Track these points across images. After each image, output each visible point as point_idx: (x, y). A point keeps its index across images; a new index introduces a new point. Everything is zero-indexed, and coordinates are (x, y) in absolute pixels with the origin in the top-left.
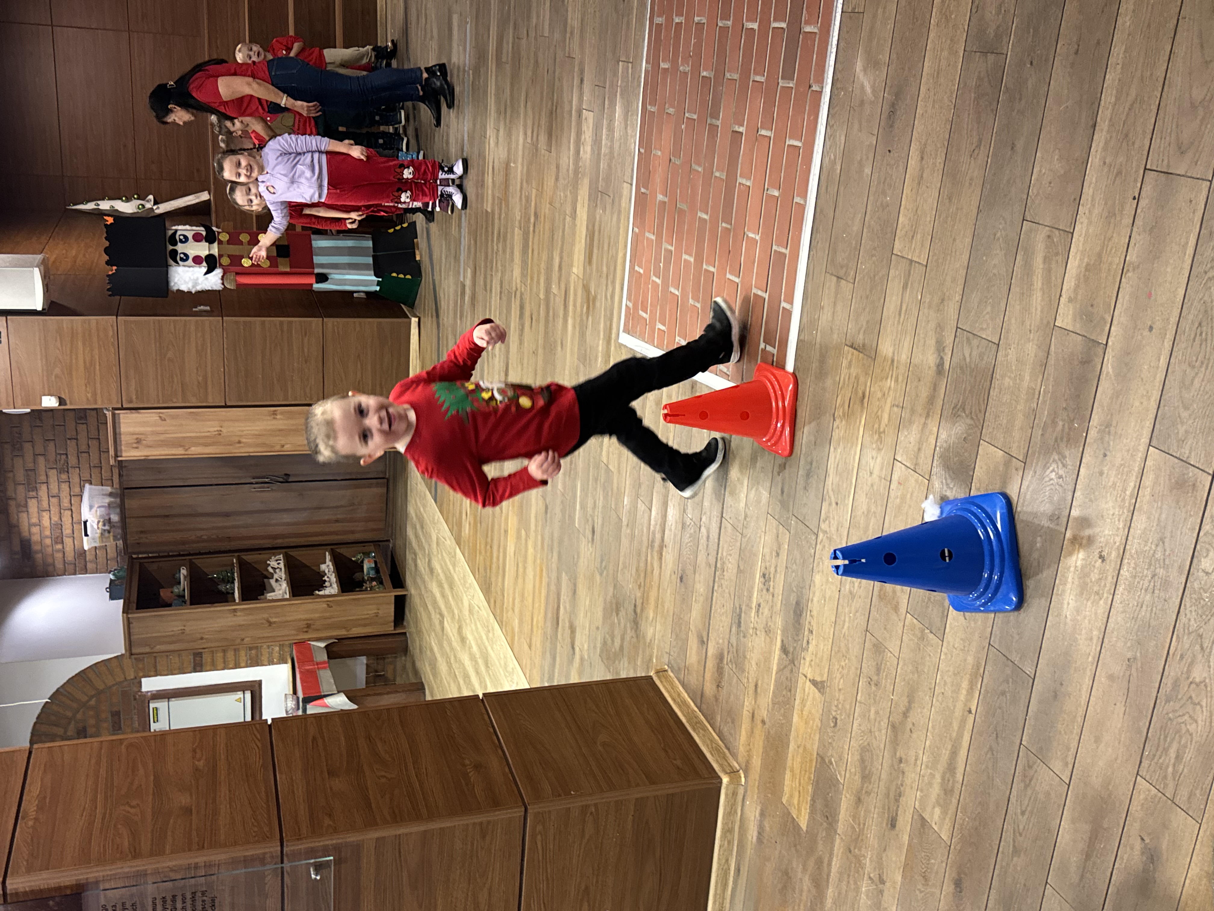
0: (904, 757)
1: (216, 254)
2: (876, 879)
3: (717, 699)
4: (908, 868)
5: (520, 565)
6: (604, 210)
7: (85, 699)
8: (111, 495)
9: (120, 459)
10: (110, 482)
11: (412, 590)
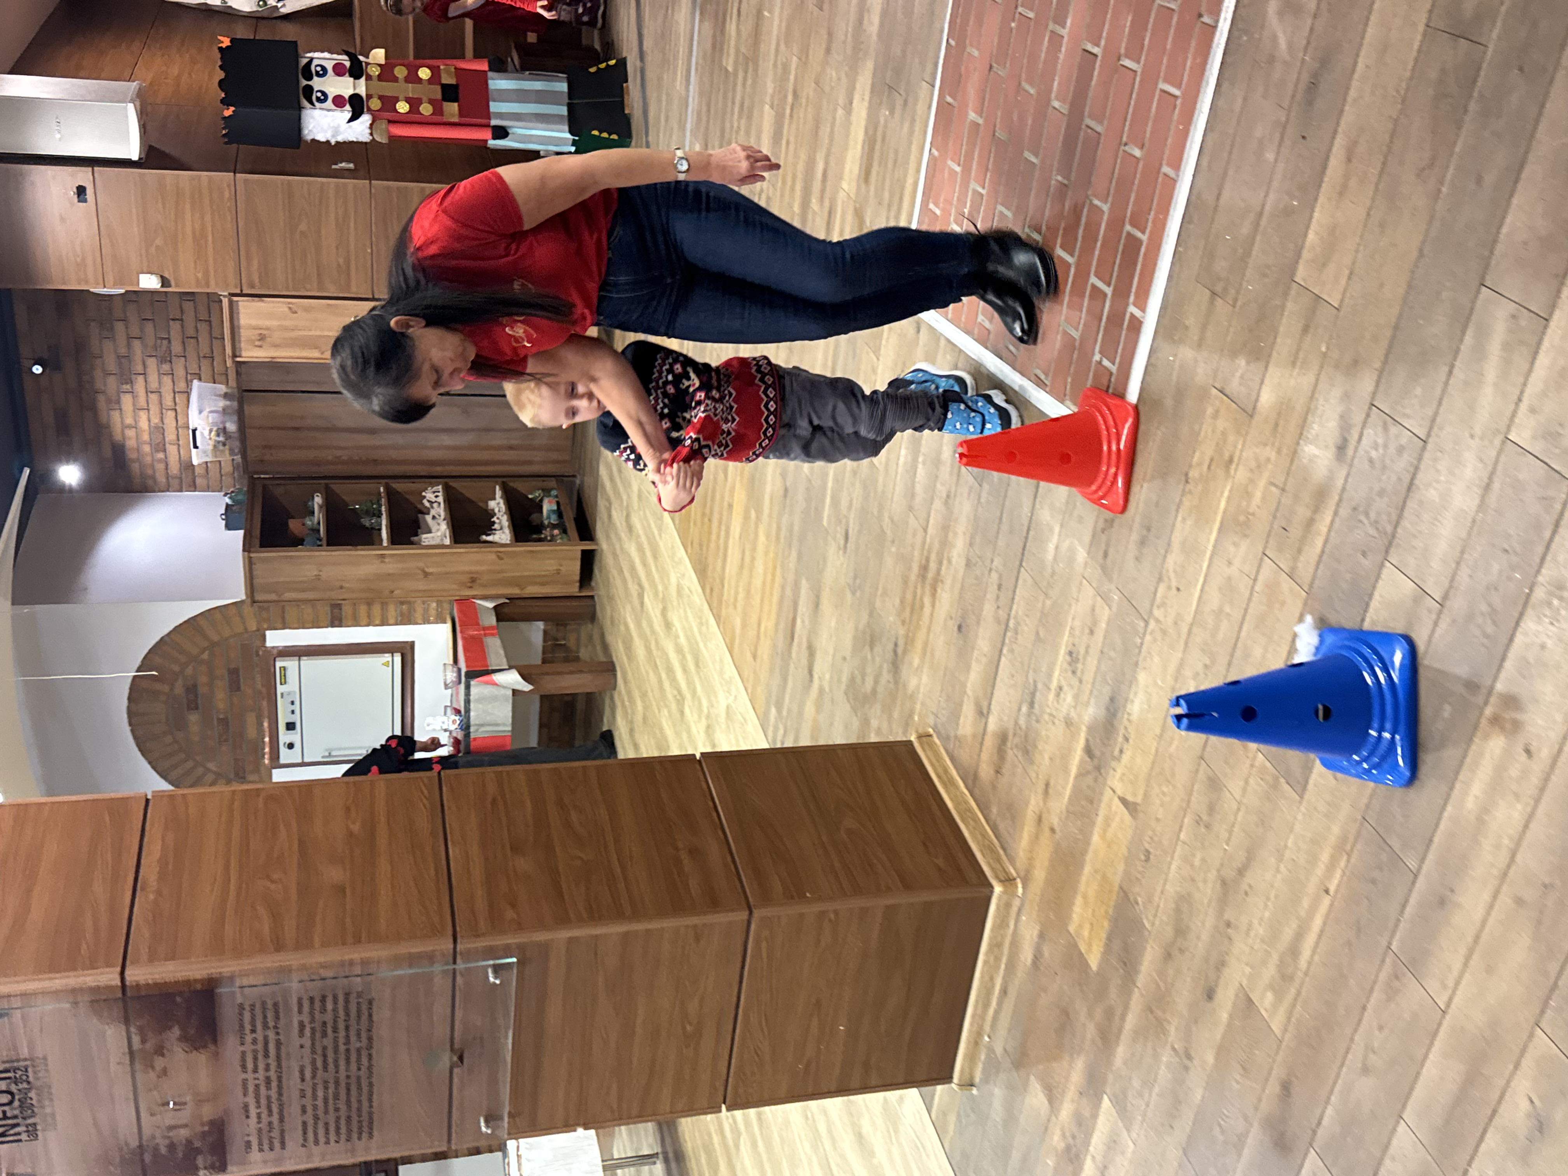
0: (1233, 921)
1: (363, 94)
2: (1181, 1052)
3: (994, 787)
4: (1222, 1051)
5: (747, 553)
6: (892, 112)
7: (195, 651)
8: (226, 396)
9: (238, 359)
10: (224, 377)
11: (603, 544)
